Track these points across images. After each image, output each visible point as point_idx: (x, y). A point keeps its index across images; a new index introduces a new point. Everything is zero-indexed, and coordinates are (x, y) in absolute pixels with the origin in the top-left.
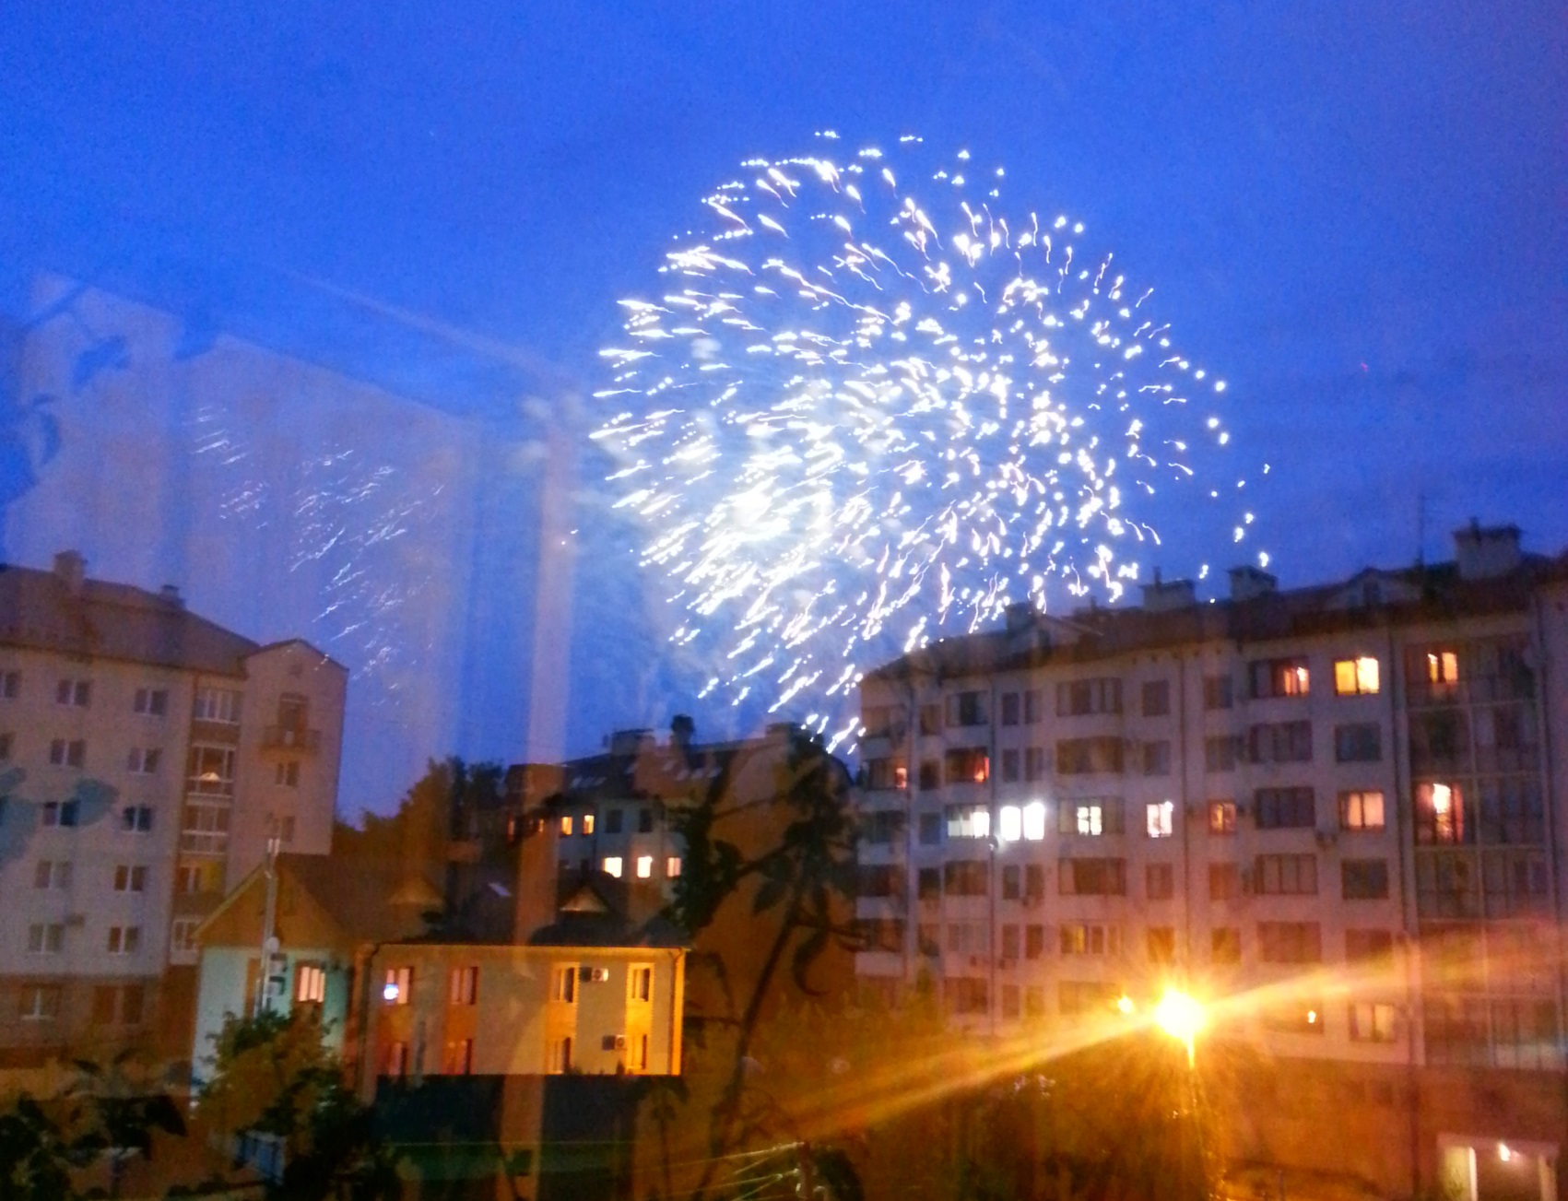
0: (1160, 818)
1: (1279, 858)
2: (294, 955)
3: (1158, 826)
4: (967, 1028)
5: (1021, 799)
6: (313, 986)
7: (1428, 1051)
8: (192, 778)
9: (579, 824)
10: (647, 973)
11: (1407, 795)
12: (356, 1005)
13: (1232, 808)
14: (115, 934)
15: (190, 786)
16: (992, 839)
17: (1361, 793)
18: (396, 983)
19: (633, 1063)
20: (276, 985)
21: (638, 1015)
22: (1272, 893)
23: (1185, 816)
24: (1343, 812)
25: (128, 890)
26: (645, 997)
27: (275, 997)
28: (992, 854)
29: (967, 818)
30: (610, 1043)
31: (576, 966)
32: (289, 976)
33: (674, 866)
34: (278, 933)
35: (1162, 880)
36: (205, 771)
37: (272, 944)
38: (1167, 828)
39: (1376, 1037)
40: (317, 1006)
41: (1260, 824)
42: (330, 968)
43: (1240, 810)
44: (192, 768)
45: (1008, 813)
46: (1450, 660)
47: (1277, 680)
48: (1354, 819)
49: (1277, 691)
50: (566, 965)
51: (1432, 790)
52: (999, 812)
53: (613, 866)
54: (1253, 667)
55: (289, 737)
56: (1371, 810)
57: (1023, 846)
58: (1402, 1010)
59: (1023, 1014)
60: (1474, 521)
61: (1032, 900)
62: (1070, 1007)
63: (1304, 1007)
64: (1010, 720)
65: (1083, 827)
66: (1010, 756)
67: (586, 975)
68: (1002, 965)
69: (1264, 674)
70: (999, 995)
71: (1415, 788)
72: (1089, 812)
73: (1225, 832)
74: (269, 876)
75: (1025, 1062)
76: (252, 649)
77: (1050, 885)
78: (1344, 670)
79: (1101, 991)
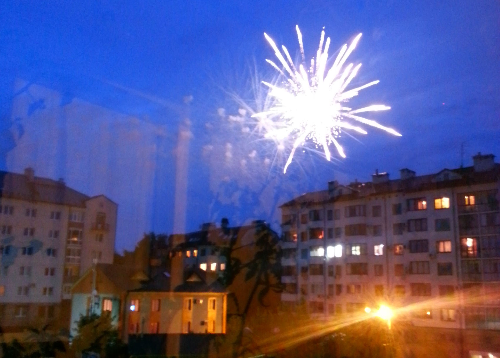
0: (379, 250)
1: (418, 262)
2: (102, 296)
3: (378, 252)
4: (318, 317)
5: (334, 244)
6: (108, 306)
7: (467, 324)
8: (69, 240)
9: (192, 253)
10: (214, 301)
11: (458, 241)
12: (122, 312)
13: (402, 246)
14: (45, 290)
15: (68, 242)
16: (324, 257)
17: (444, 241)
18: (134, 305)
19: (210, 329)
20: (97, 306)
21: (212, 314)
22: (415, 274)
23: (387, 249)
24: (438, 247)
25: (49, 276)
26: (214, 308)
27: (96, 309)
28: (325, 262)
29: (316, 250)
30: (203, 323)
31: (192, 299)
32: (101, 302)
33: (223, 266)
34: (97, 289)
35: (379, 270)
36: (73, 237)
37: (95, 292)
38: (381, 253)
39: (449, 320)
40: (109, 312)
41: (412, 252)
42: (113, 300)
43: (405, 247)
44: (69, 236)
45: (330, 248)
46: (472, 198)
47: (416, 205)
48: (441, 250)
49: (416, 209)
50: (188, 298)
51: (467, 241)
52: (327, 248)
53: (203, 267)
54: (408, 201)
55: (100, 226)
56: (447, 247)
57: (335, 259)
58: (457, 311)
59: (335, 313)
60: (479, 153)
61: (338, 276)
62: (350, 311)
63: (426, 310)
64: (330, 219)
65: (354, 253)
66: (330, 230)
67: (195, 302)
68: (328, 298)
69: (412, 203)
70: (327, 307)
71: (461, 239)
72: (356, 248)
73: (399, 254)
74: (94, 271)
75: (336, 328)
76: (88, 198)
77: (344, 272)
78: (437, 201)
79: (360, 305)
